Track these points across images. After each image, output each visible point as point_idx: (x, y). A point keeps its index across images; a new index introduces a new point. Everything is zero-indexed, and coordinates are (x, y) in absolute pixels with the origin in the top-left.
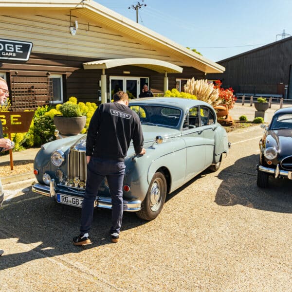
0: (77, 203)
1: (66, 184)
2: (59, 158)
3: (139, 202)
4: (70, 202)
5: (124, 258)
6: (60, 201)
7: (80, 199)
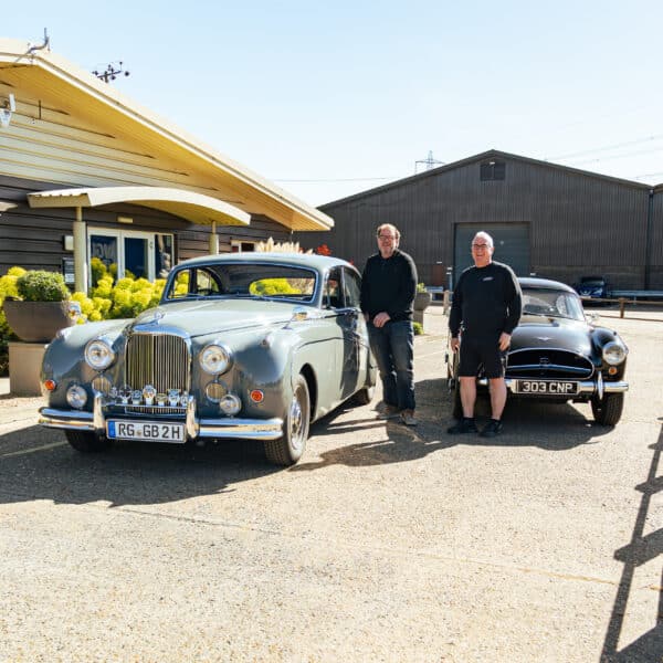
0: (155, 434)
1: (125, 401)
3: (279, 421)
4: (139, 434)
6: (114, 436)
7: (160, 426)
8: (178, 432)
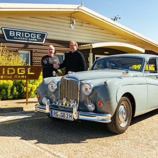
0: (64, 116)
1: (57, 103)
2: (54, 86)
3: (110, 116)
4: (59, 116)
5: (96, 154)
6: (52, 116)
7: (66, 113)
8: (71, 116)
